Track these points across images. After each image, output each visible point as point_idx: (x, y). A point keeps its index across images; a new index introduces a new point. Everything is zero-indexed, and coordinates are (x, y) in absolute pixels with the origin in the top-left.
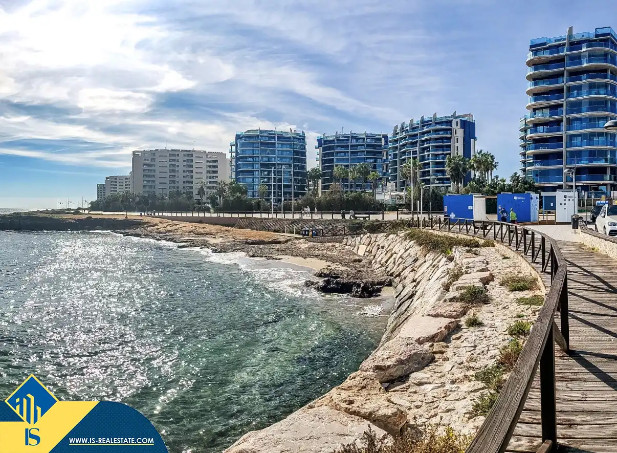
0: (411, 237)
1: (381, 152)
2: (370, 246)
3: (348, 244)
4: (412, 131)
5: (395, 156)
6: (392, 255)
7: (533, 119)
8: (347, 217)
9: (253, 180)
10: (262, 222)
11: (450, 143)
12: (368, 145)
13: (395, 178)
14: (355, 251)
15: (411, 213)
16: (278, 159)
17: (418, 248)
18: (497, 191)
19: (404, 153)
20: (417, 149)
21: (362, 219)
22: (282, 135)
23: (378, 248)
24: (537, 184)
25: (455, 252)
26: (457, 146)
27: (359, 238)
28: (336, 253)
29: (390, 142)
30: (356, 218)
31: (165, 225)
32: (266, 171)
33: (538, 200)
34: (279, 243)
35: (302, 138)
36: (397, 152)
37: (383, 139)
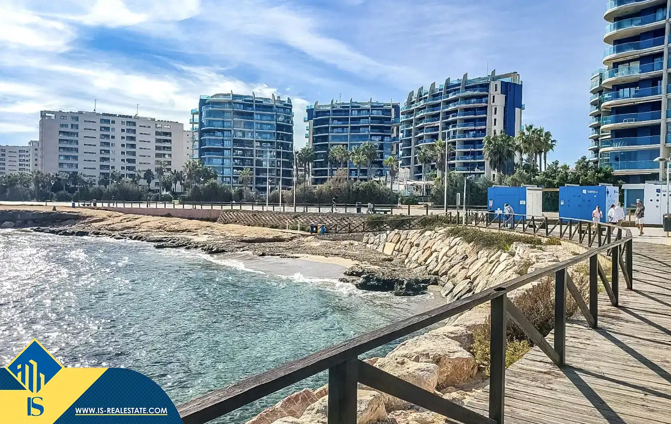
0: (454, 233)
1: (389, 128)
2: (399, 244)
3: (370, 242)
4: (433, 100)
5: (409, 133)
6: (431, 254)
7: (613, 79)
8: (364, 211)
9: (223, 161)
10: (255, 215)
11: (485, 116)
12: (373, 118)
13: (408, 161)
14: (380, 250)
15: (444, 207)
16: (256, 135)
17: (466, 245)
18: (556, 181)
19: (421, 129)
20: (439, 123)
21: (383, 213)
22: (261, 102)
23: (411, 247)
24: (617, 172)
25: (516, 248)
26: (495, 120)
27: (385, 235)
28: (357, 252)
29: (403, 114)
30: (375, 212)
31: (116, 220)
32: (240, 150)
33: (618, 195)
34: (282, 240)
35: (287, 108)
36: (412, 127)
37: (393, 110)
